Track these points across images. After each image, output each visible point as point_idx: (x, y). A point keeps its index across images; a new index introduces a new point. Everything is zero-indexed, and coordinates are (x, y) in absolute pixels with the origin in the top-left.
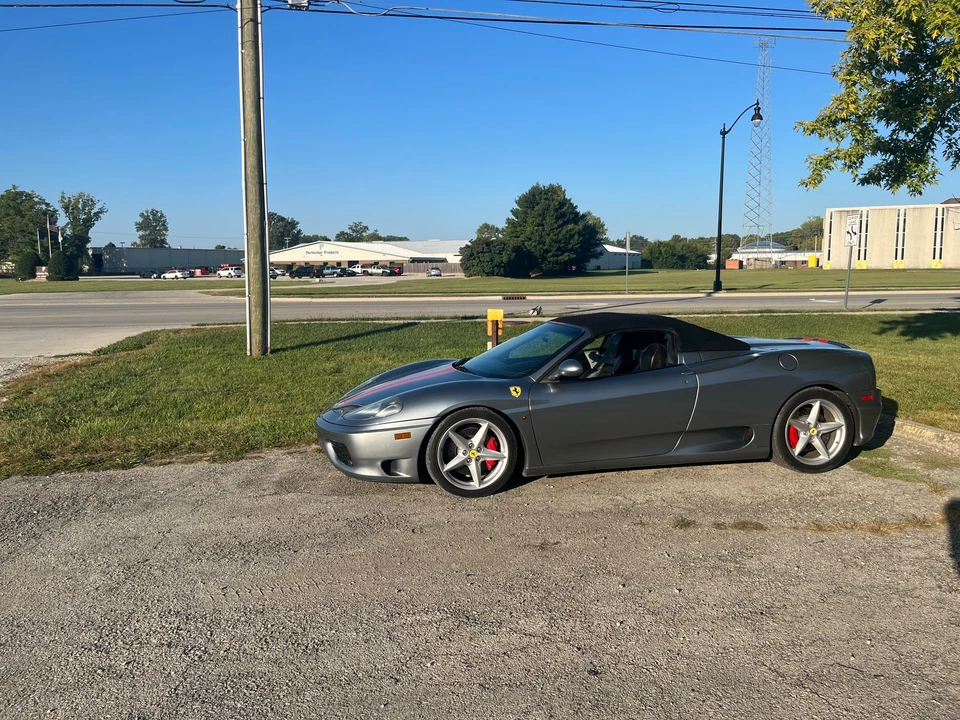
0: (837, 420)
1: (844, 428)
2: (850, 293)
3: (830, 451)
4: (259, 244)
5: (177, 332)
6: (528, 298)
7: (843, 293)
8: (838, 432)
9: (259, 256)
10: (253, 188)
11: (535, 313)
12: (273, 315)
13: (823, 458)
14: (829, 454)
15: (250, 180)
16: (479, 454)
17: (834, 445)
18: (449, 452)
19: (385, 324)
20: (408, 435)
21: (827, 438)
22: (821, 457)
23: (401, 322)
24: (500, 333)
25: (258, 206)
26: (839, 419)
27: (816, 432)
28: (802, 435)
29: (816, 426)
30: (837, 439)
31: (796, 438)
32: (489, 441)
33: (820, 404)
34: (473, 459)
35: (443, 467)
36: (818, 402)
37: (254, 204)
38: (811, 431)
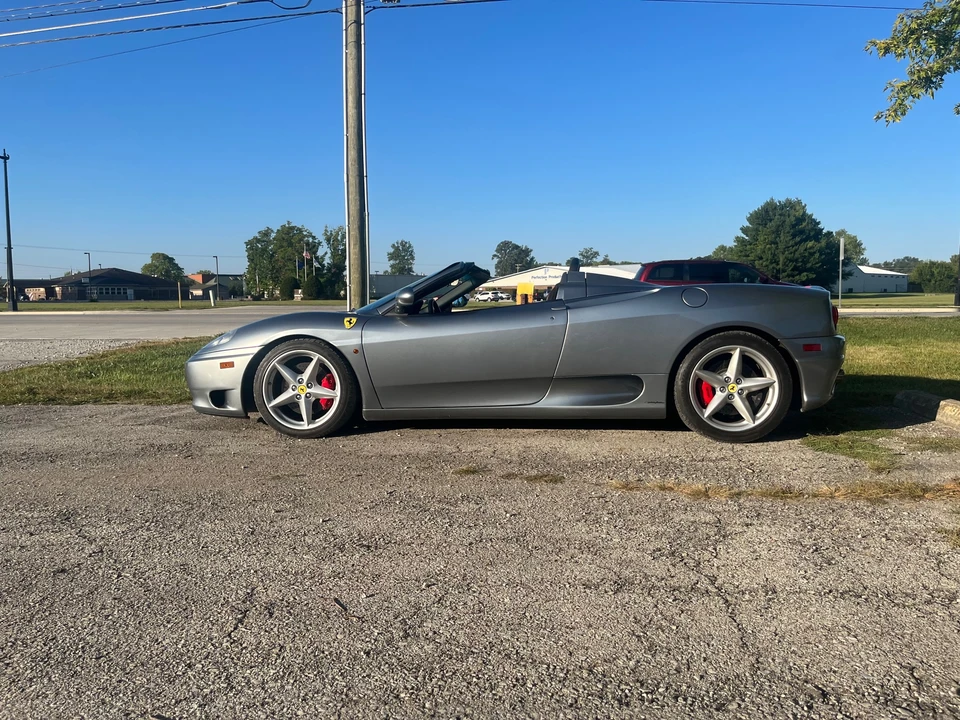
0: (768, 375)
1: (776, 385)
8: (771, 390)
9: (358, 246)
10: (353, 180)
13: (748, 423)
15: (350, 173)
16: (309, 390)
17: (766, 406)
18: (279, 386)
21: (755, 400)
22: (745, 422)
25: (358, 197)
27: (736, 389)
29: (738, 381)
30: (768, 401)
31: (709, 395)
32: (322, 376)
33: (741, 351)
34: (303, 396)
35: (270, 401)
36: (738, 350)
37: (354, 196)
38: (730, 387)
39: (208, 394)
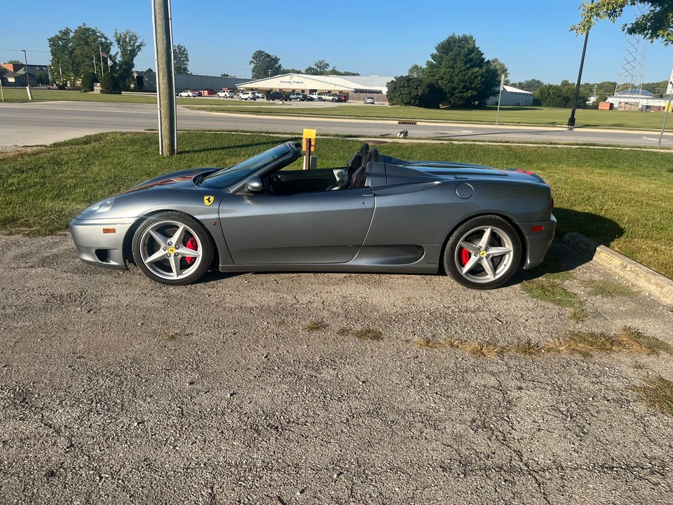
0: (507, 246)
1: (512, 253)
2: (664, 133)
3: (497, 272)
4: (166, 69)
5: (123, 134)
6: (418, 123)
7: (659, 133)
8: (507, 256)
9: (166, 78)
10: (160, 22)
11: (402, 136)
12: (180, 125)
13: (490, 278)
14: (495, 275)
15: (158, 16)
16: (177, 251)
17: (503, 266)
18: (152, 247)
19: (277, 137)
20: (113, 231)
21: (496, 261)
22: (488, 277)
24: (312, 149)
25: (164, 37)
26: (508, 246)
27: (485, 255)
28: (473, 257)
29: (486, 250)
30: (505, 263)
31: (466, 258)
32: (187, 240)
33: (491, 230)
34: (173, 255)
35: (146, 259)
36: (490, 229)
37: (161, 35)
38: (481, 253)
39: (94, 251)
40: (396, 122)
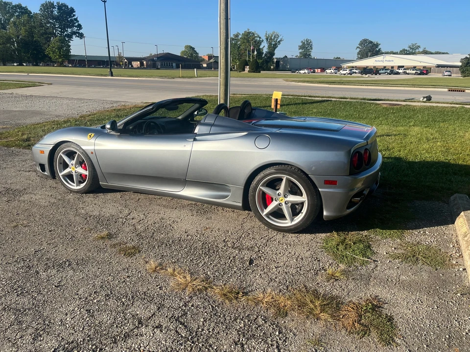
0: (303, 195)
3: (295, 218)
6: (466, 91)
9: (224, 58)
10: (223, 21)
11: (425, 99)
13: (287, 223)
14: (293, 221)
15: (221, 17)
16: (76, 169)
20: (44, 152)
23: (320, 99)
24: (279, 107)
26: (305, 197)
27: (284, 201)
29: (285, 196)
31: (269, 202)
33: (287, 178)
34: (74, 172)
35: (61, 172)
37: (223, 30)
38: (280, 199)
39: (38, 165)
40: (446, 90)
